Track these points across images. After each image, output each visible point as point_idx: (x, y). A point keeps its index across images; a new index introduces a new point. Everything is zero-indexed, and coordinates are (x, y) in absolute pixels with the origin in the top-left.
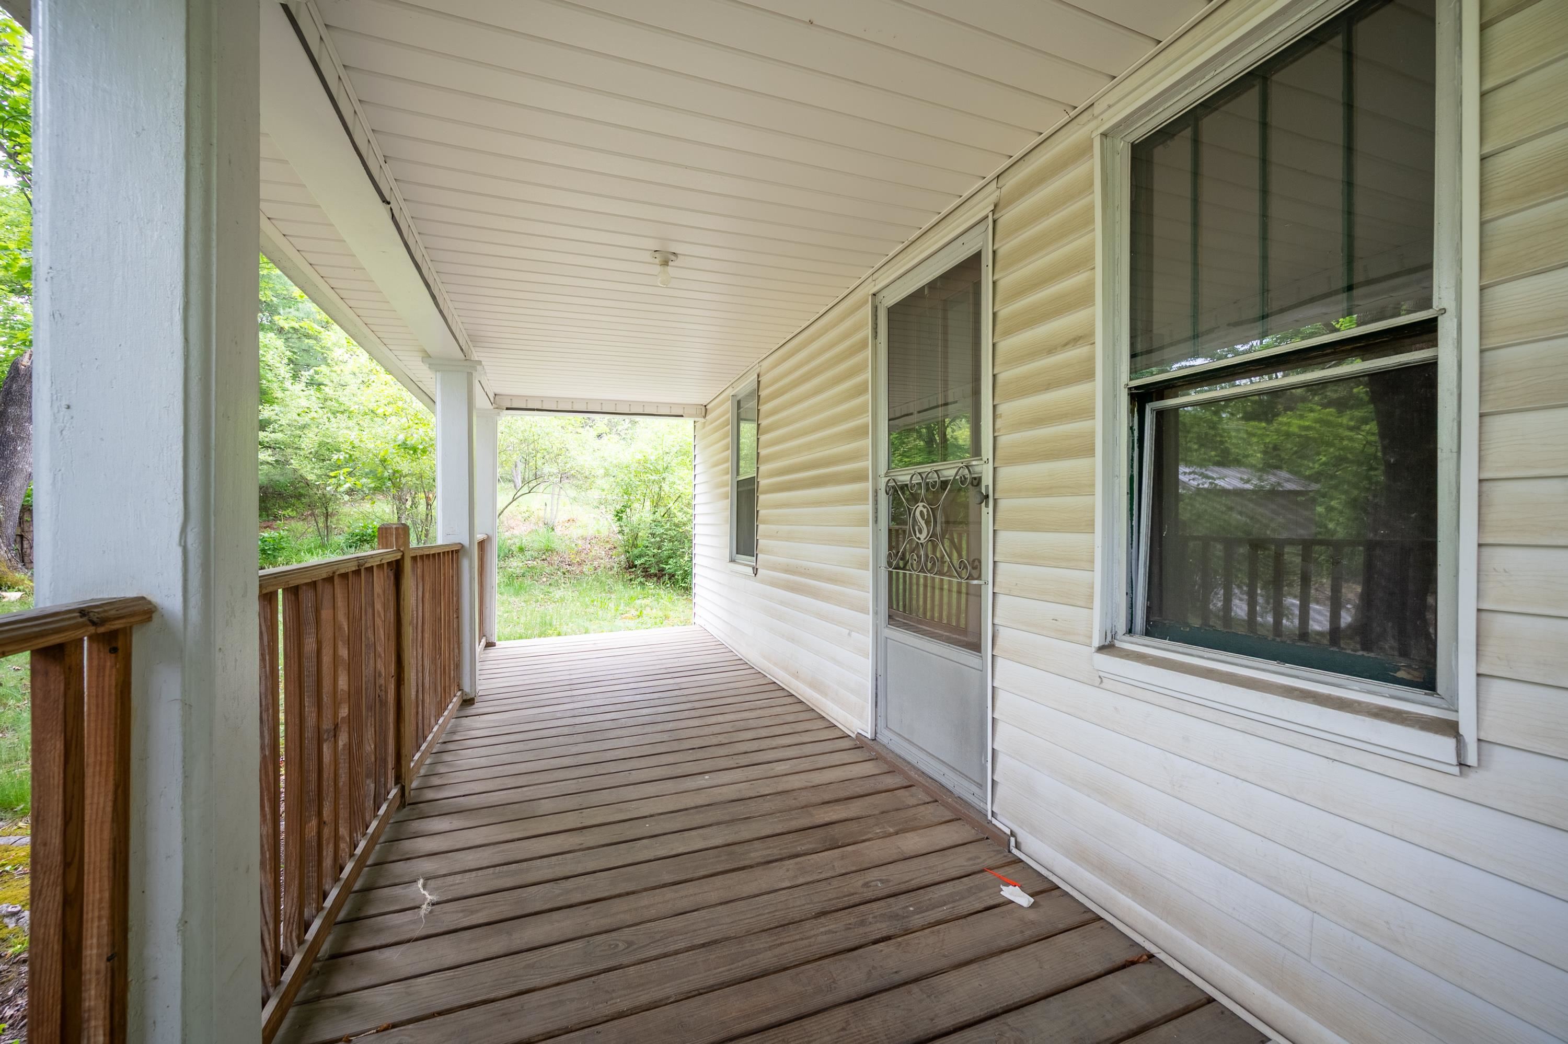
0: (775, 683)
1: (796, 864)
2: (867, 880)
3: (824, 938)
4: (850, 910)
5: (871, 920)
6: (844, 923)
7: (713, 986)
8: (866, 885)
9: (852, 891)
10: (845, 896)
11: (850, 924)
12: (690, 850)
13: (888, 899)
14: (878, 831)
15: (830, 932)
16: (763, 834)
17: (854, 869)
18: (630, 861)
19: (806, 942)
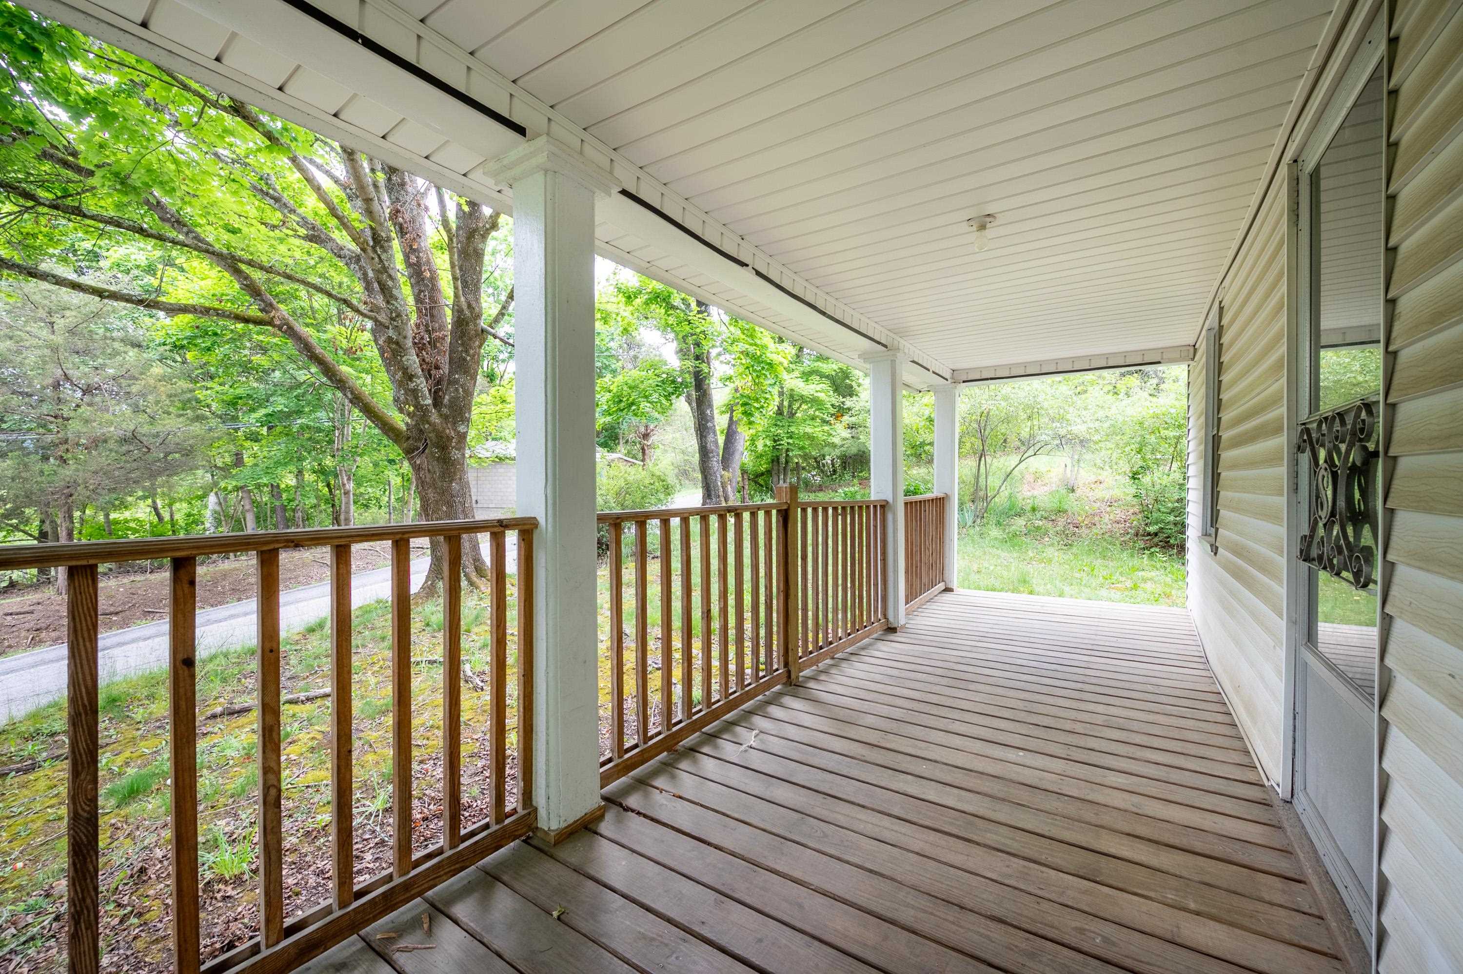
0: (1220, 693)
1: (1025, 867)
2: (1087, 927)
3: (976, 937)
4: (1031, 936)
5: (1044, 959)
6: (1010, 941)
7: (847, 900)
8: (1081, 931)
9: (1056, 924)
10: (1041, 923)
11: (1016, 946)
12: (940, 803)
13: (1089, 958)
14: (1170, 896)
15: (988, 937)
16: (1020, 826)
17: (1086, 909)
18: (883, 784)
19: (954, 928)
